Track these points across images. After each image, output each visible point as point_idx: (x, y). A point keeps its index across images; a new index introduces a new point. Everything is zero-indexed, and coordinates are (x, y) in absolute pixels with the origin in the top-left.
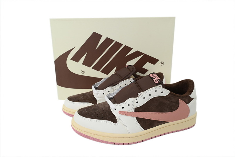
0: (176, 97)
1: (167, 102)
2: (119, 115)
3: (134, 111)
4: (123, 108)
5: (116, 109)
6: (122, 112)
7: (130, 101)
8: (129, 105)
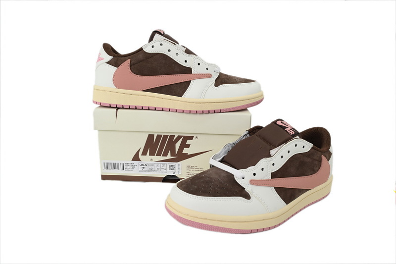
0: (319, 152)
1: (308, 160)
2: (251, 186)
3: (270, 178)
4: (254, 174)
5: (243, 178)
6: (254, 180)
7: (263, 162)
8: (263, 169)
